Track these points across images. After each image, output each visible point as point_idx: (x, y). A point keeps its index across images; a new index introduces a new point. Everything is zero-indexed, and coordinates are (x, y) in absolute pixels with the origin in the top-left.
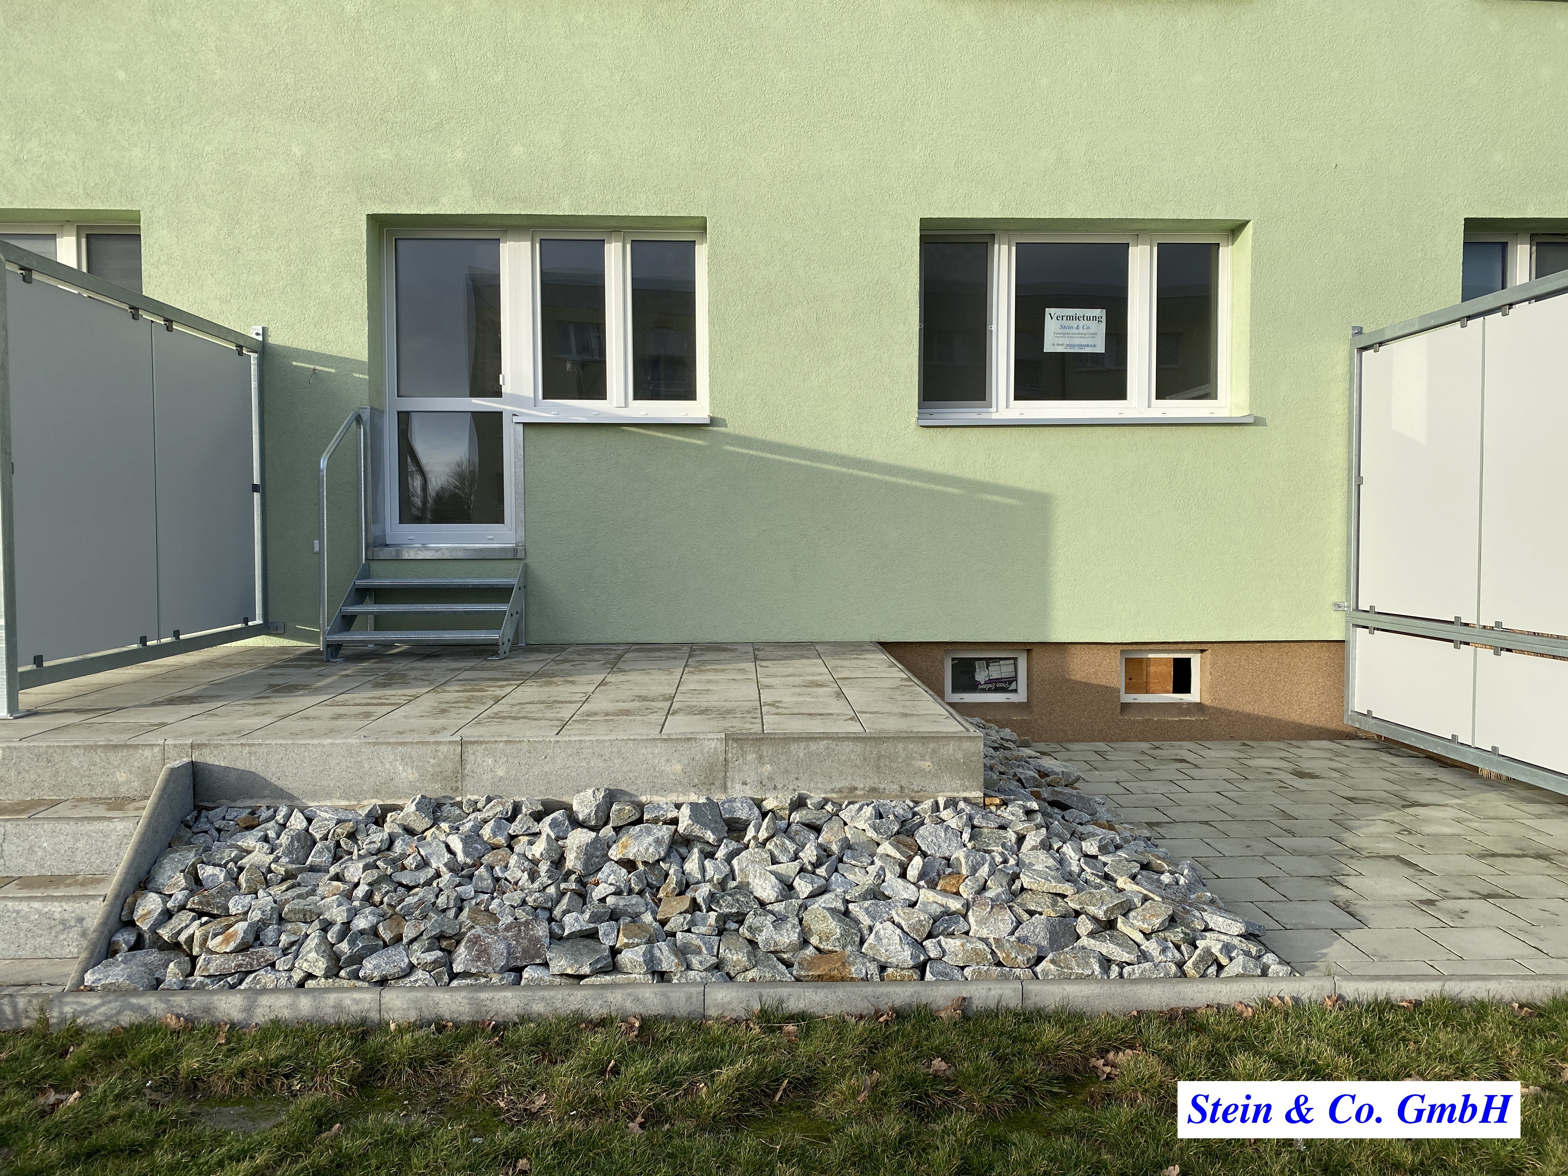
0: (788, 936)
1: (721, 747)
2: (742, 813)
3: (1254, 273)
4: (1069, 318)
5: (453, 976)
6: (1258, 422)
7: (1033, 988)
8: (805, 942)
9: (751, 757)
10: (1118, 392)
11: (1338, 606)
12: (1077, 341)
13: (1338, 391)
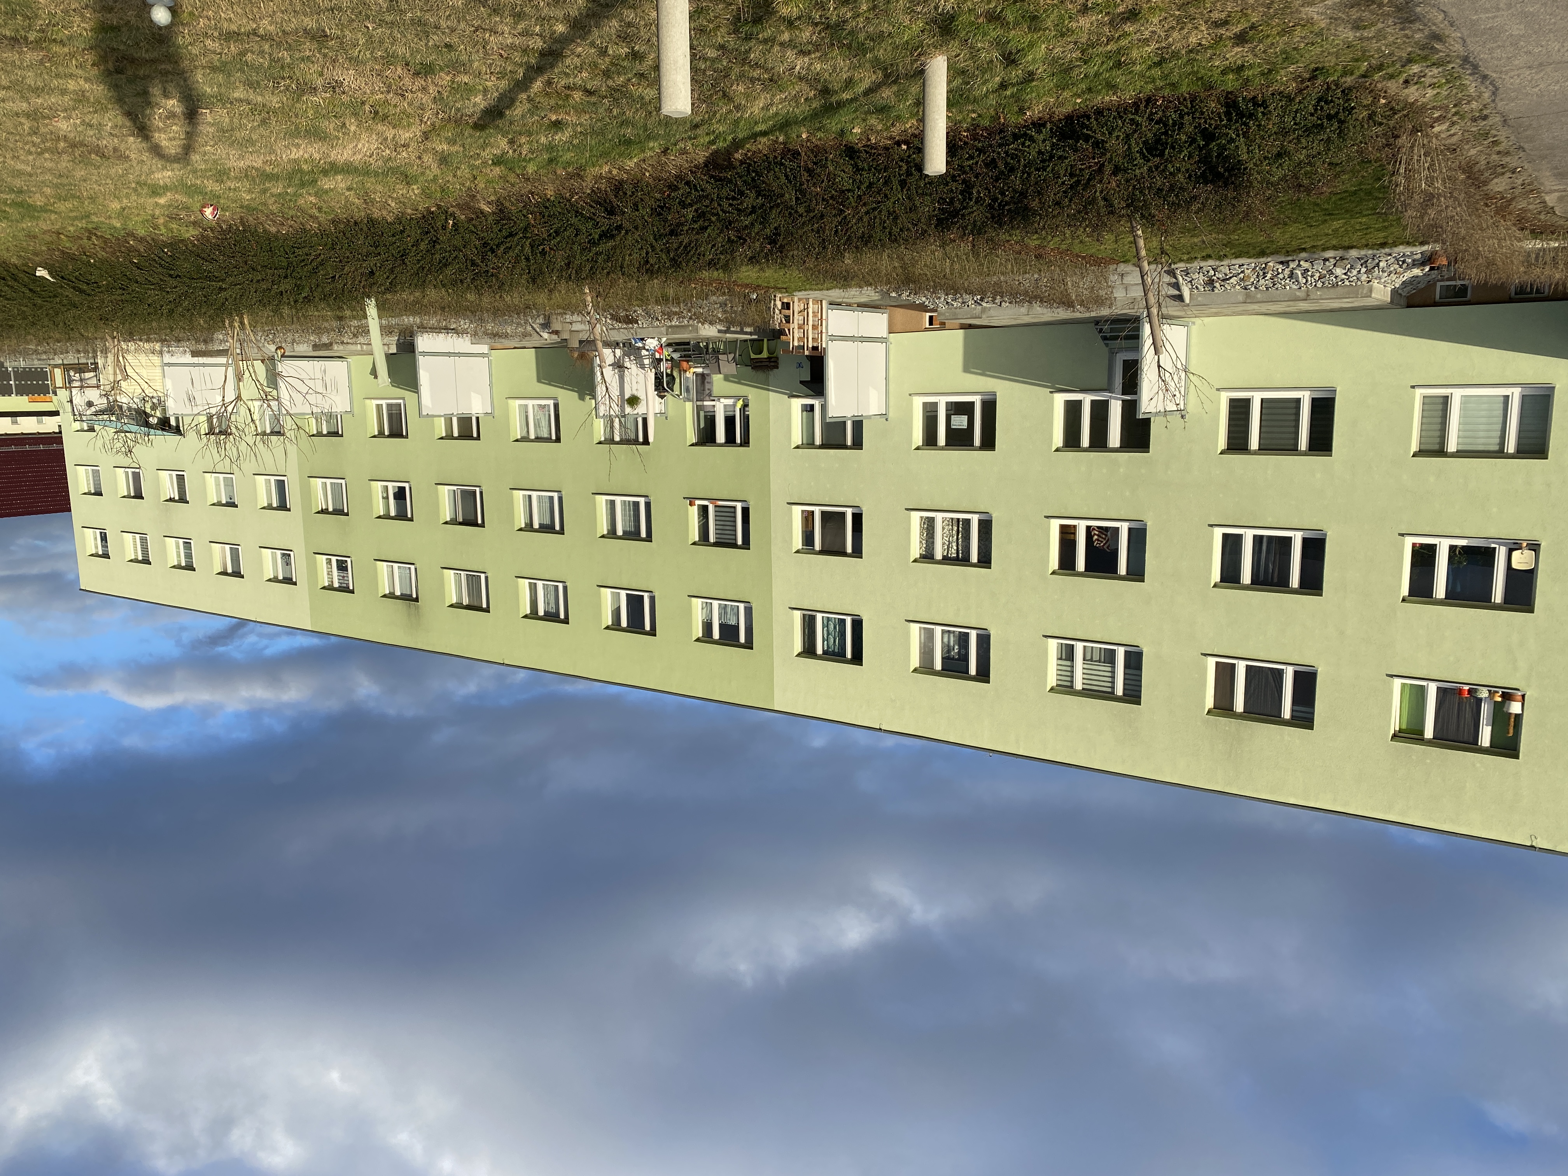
3: (913, 437)
4: (960, 425)
6: (913, 395)
10: (947, 404)
11: (891, 344)
12: (959, 419)
13: (891, 403)
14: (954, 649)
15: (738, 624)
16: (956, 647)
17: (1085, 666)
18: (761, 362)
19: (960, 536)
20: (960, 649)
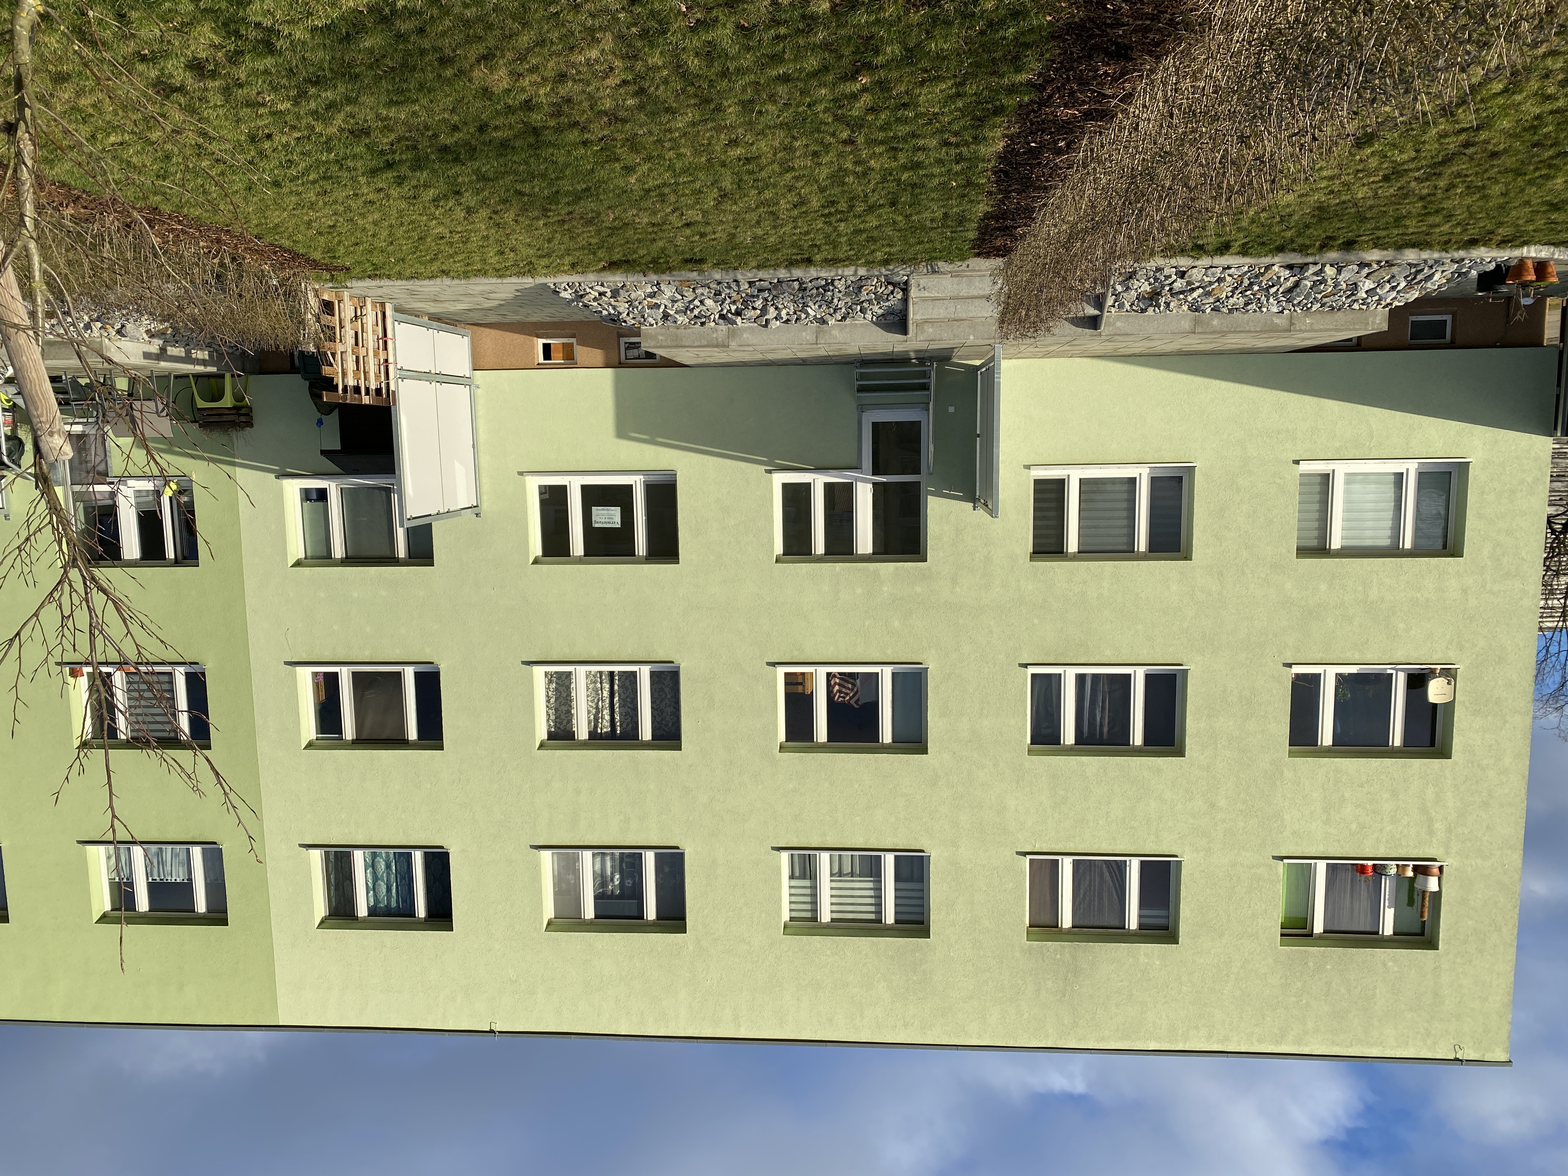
0: (699, 291)
1: (730, 343)
2: (721, 321)
3: (527, 541)
4: (609, 523)
5: (797, 280)
6: (521, 474)
7: (625, 279)
8: (694, 289)
9: (720, 340)
10: (584, 488)
11: (478, 387)
12: (605, 512)
13: (486, 487)
14: (612, 880)
15: (190, 879)
16: (617, 876)
17: (834, 885)
18: (219, 415)
19: (616, 699)
20: (622, 879)
